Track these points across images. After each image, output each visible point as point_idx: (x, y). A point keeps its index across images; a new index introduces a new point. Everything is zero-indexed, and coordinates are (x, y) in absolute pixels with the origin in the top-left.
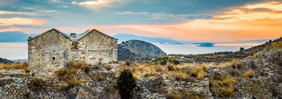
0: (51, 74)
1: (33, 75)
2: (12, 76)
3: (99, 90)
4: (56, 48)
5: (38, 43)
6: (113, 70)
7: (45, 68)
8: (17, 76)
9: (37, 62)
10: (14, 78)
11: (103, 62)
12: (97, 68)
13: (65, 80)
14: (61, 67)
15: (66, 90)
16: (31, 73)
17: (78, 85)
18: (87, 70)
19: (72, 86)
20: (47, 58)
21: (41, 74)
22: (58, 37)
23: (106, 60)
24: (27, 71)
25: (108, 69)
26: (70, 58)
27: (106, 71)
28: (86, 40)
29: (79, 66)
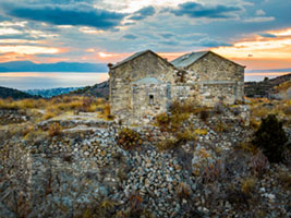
0: (147, 121)
1: (120, 123)
2: (89, 125)
3: (225, 146)
4: (153, 80)
5: (126, 73)
6: (243, 115)
7: (138, 113)
8: (97, 124)
9: (124, 102)
10: (94, 129)
11: (225, 102)
12: (218, 112)
13: (169, 131)
14: (163, 110)
15: (174, 147)
16: (117, 120)
17: (193, 139)
18: (204, 115)
19: (185, 141)
20: (141, 97)
21: (131, 121)
22: (155, 63)
23: (230, 100)
24: (110, 117)
25: (236, 114)
26: (174, 95)
27: (232, 117)
28: (197, 67)
29: (190, 109)
